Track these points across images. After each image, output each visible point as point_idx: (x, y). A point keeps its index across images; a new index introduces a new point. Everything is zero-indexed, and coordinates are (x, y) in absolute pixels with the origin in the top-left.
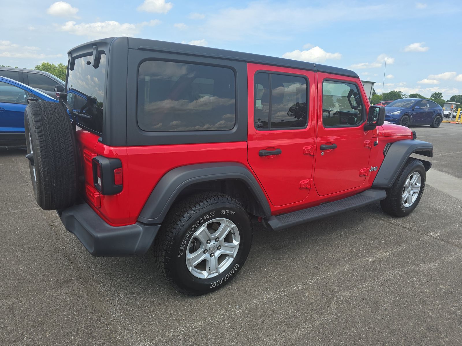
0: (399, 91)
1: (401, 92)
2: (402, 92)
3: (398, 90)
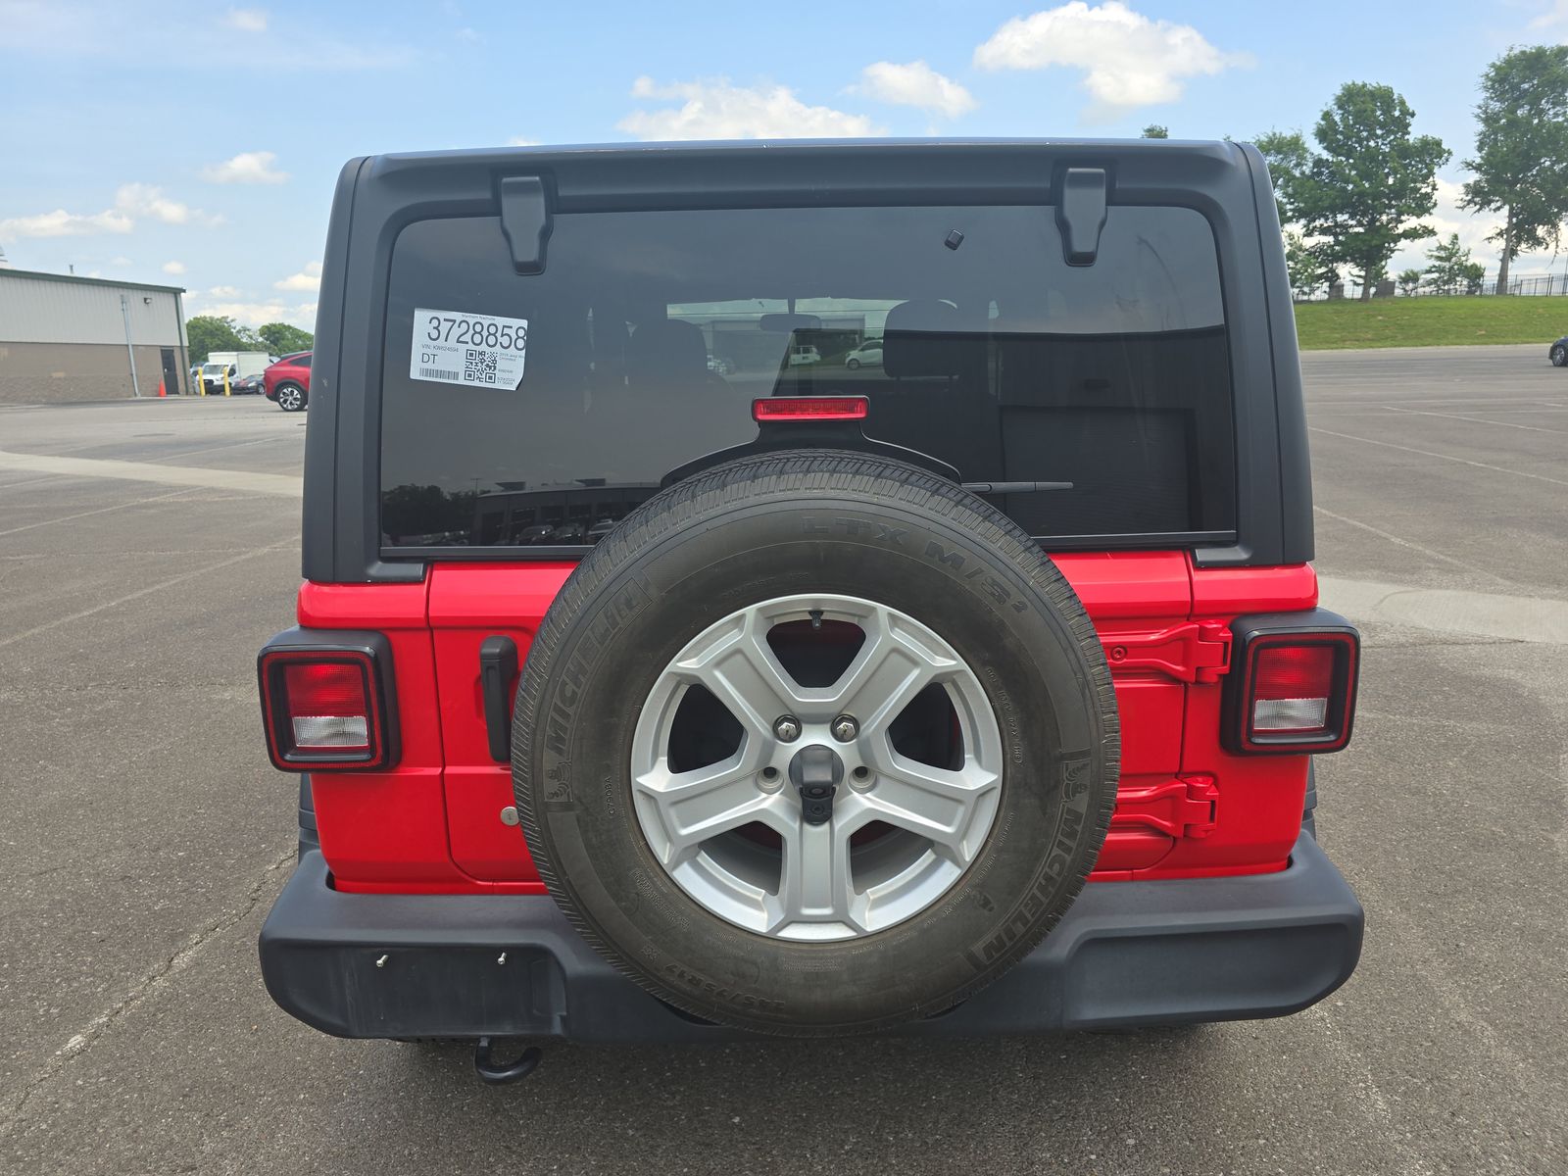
0: (220, 317)
1: (229, 320)
2: (232, 321)
3: (218, 315)
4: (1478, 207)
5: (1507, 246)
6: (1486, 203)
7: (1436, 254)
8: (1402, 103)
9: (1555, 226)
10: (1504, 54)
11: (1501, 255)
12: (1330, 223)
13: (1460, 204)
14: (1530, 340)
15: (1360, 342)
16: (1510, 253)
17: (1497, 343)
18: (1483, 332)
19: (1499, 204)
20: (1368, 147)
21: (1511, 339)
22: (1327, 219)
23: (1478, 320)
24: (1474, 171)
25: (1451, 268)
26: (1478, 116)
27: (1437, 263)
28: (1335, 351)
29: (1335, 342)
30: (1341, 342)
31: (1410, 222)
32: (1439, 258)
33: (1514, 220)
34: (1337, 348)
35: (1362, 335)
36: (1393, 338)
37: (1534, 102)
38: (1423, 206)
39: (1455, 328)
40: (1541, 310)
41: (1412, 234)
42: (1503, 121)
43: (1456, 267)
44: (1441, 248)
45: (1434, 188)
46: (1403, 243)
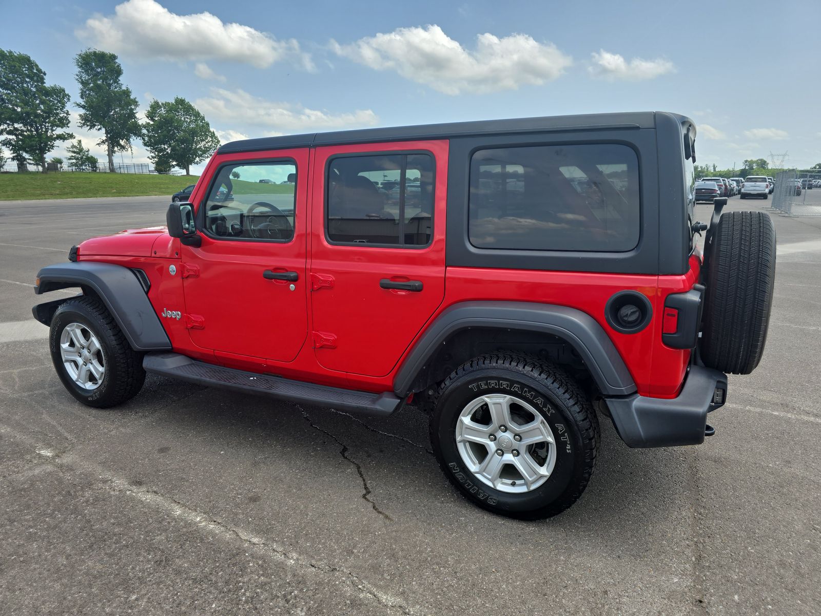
4: (89, 127)
5: (108, 148)
6: (92, 126)
7: (71, 149)
8: (37, 66)
9: (128, 140)
10: (84, 52)
11: (107, 153)
12: (11, 128)
13: (79, 124)
14: (138, 194)
15: (53, 195)
16: (111, 153)
17: (124, 196)
18: (115, 191)
19: (99, 127)
20: (23, 86)
21: (129, 194)
22: (8, 125)
23: (111, 185)
24: (81, 108)
25: (82, 158)
26: (77, 80)
27: (74, 155)
28: (42, 201)
29: (39, 196)
30: (42, 196)
31: (59, 131)
32: (74, 152)
33: (109, 135)
34: (42, 199)
35: (53, 192)
36: (71, 193)
37: (105, 79)
38: (64, 122)
39: (101, 189)
40: (137, 180)
41: (62, 137)
42: (92, 85)
43: (84, 157)
44: (73, 146)
45: (68, 113)
46: (57, 143)
